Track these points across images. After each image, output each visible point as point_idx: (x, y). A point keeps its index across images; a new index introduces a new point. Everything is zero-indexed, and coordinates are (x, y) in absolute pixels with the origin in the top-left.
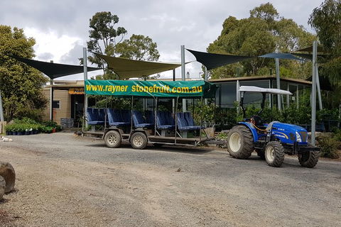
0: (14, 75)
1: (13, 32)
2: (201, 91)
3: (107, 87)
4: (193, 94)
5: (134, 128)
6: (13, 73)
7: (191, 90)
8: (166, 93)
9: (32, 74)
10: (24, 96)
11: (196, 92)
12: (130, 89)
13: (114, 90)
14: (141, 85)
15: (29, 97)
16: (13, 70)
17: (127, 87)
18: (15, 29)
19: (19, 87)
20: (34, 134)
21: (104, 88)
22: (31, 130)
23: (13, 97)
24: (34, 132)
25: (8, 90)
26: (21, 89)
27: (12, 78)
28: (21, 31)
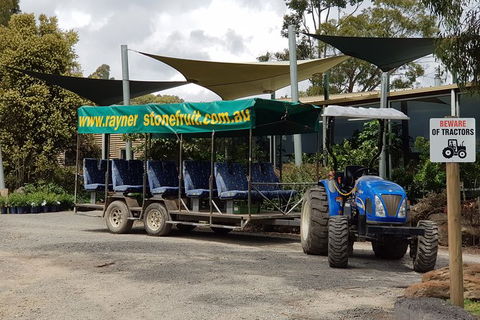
0: (31, 103)
1: (38, 24)
2: (248, 119)
3: (108, 118)
4: (236, 126)
5: (150, 195)
6: (31, 99)
7: (232, 118)
8: (195, 126)
9: (67, 100)
10: (49, 141)
11: (240, 121)
12: (140, 120)
13: (118, 123)
14: (158, 113)
15: (60, 143)
16: (31, 95)
17: (136, 117)
18: (42, 18)
19: (41, 125)
20: (49, 211)
21: (104, 121)
22: (44, 204)
23: (28, 144)
24: (51, 208)
25: (23, 132)
26: (43, 129)
27: (27, 109)
28: (54, 20)
